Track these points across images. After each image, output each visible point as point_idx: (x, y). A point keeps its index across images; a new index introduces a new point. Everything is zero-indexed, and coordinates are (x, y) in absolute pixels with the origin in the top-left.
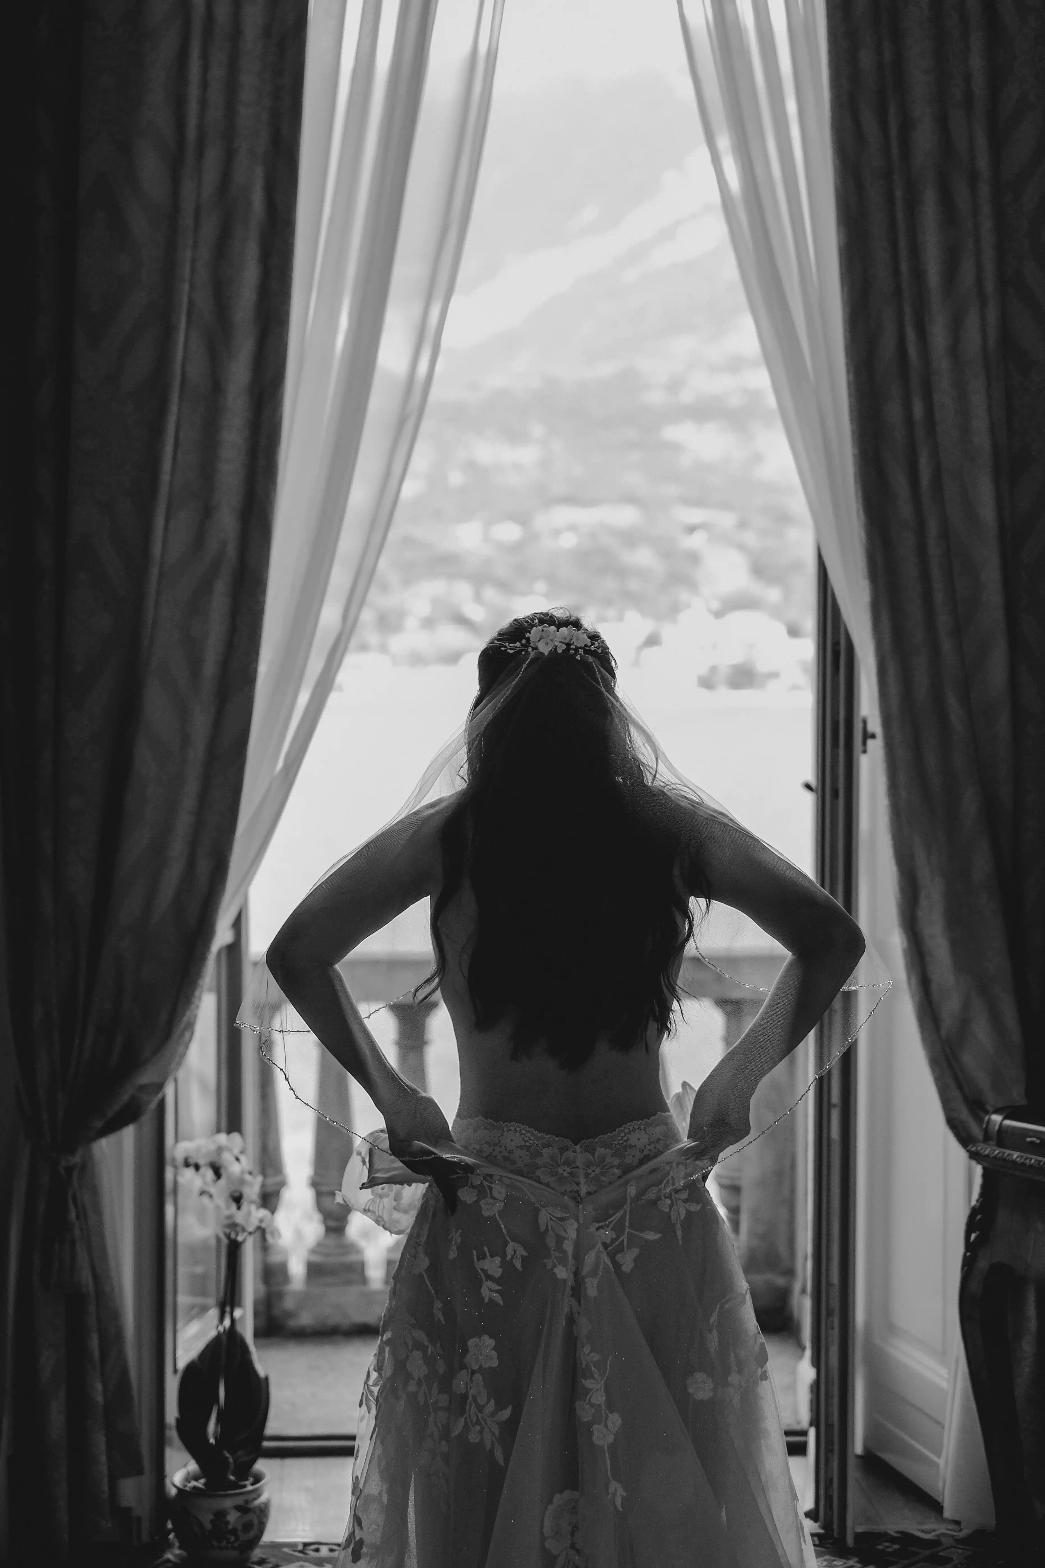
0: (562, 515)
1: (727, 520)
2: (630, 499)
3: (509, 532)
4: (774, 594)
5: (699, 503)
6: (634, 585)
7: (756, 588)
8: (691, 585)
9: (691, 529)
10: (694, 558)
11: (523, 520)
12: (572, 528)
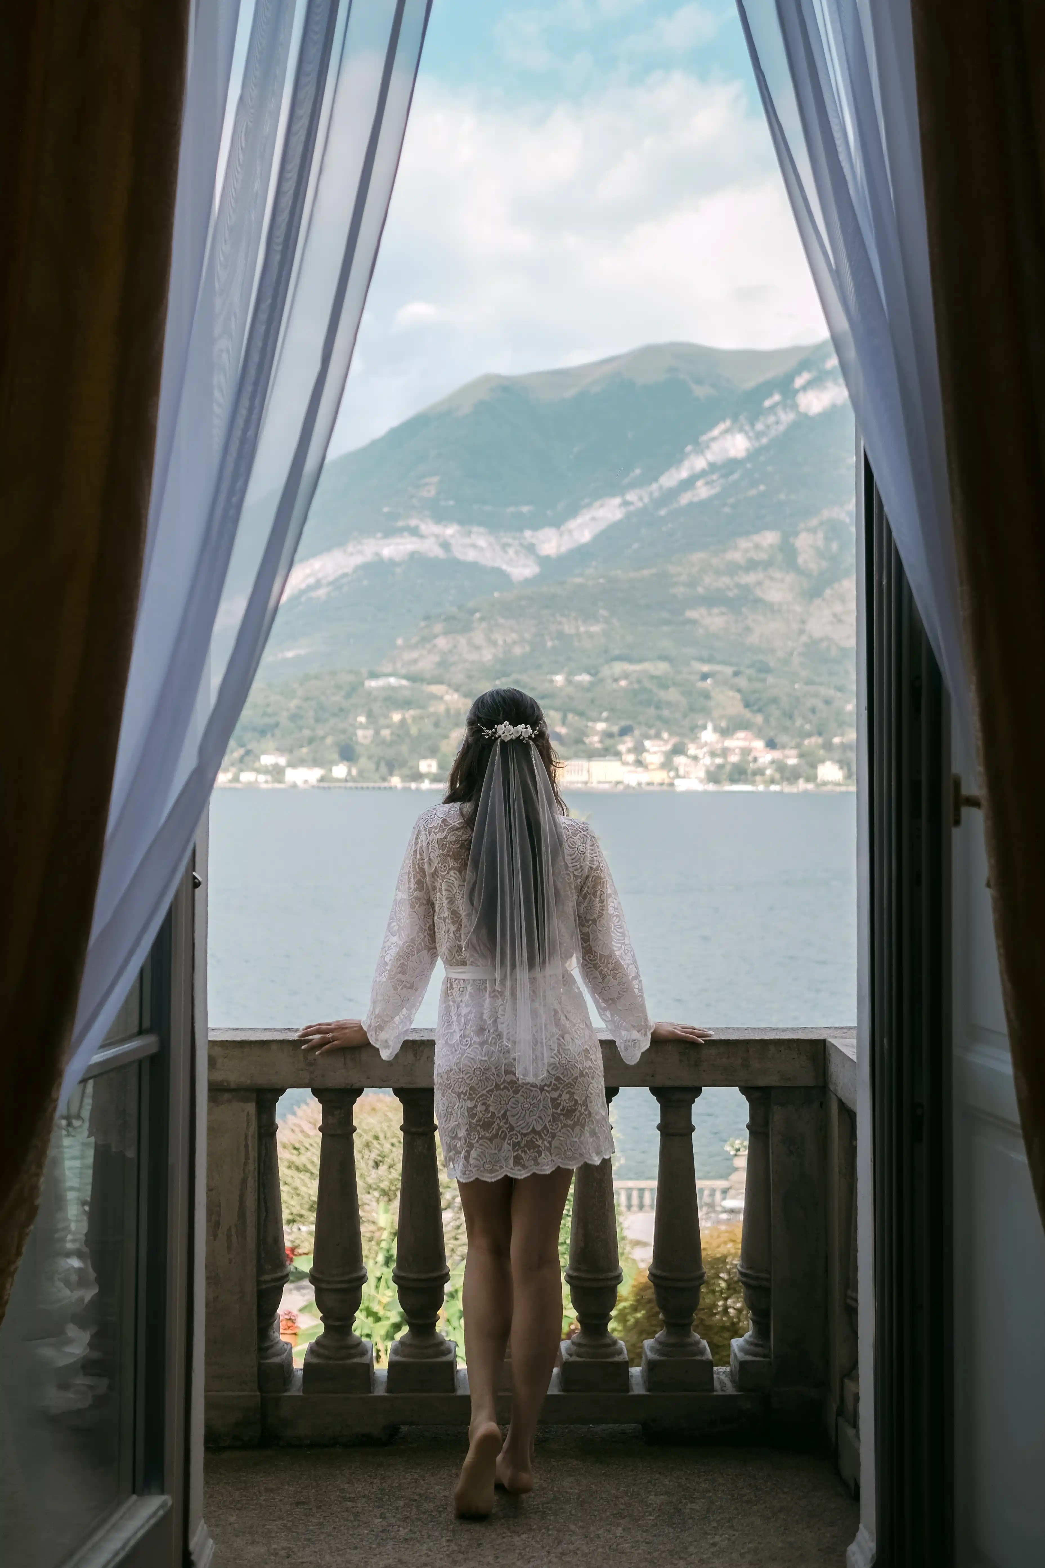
0: (619, 667)
1: (729, 670)
2: (663, 658)
3: (584, 678)
4: (759, 719)
5: (710, 660)
6: (666, 713)
7: (747, 714)
8: (706, 712)
9: (704, 677)
10: (707, 696)
11: (593, 671)
12: (626, 676)
